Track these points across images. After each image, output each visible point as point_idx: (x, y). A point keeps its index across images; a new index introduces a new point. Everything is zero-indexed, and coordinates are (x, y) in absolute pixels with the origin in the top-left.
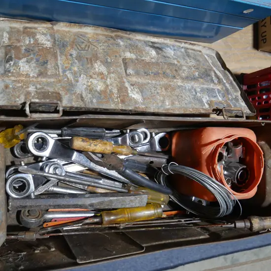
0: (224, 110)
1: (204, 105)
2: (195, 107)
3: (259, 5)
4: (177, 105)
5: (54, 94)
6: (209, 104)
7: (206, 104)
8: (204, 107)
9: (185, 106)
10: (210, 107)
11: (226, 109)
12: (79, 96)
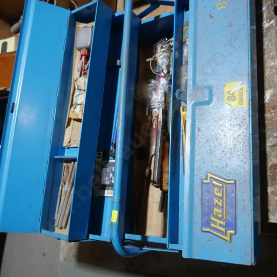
0: (274, 5)
1: (272, 24)
2: (274, 34)
3: (249, 21)
4: (274, 54)
5: (272, 170)
6: (270, 20)
7: (271, 23)
8: (274, 25)
9: (274, 45)
10: (273, 19)
11: (273, 3)
12: (272, 148)
